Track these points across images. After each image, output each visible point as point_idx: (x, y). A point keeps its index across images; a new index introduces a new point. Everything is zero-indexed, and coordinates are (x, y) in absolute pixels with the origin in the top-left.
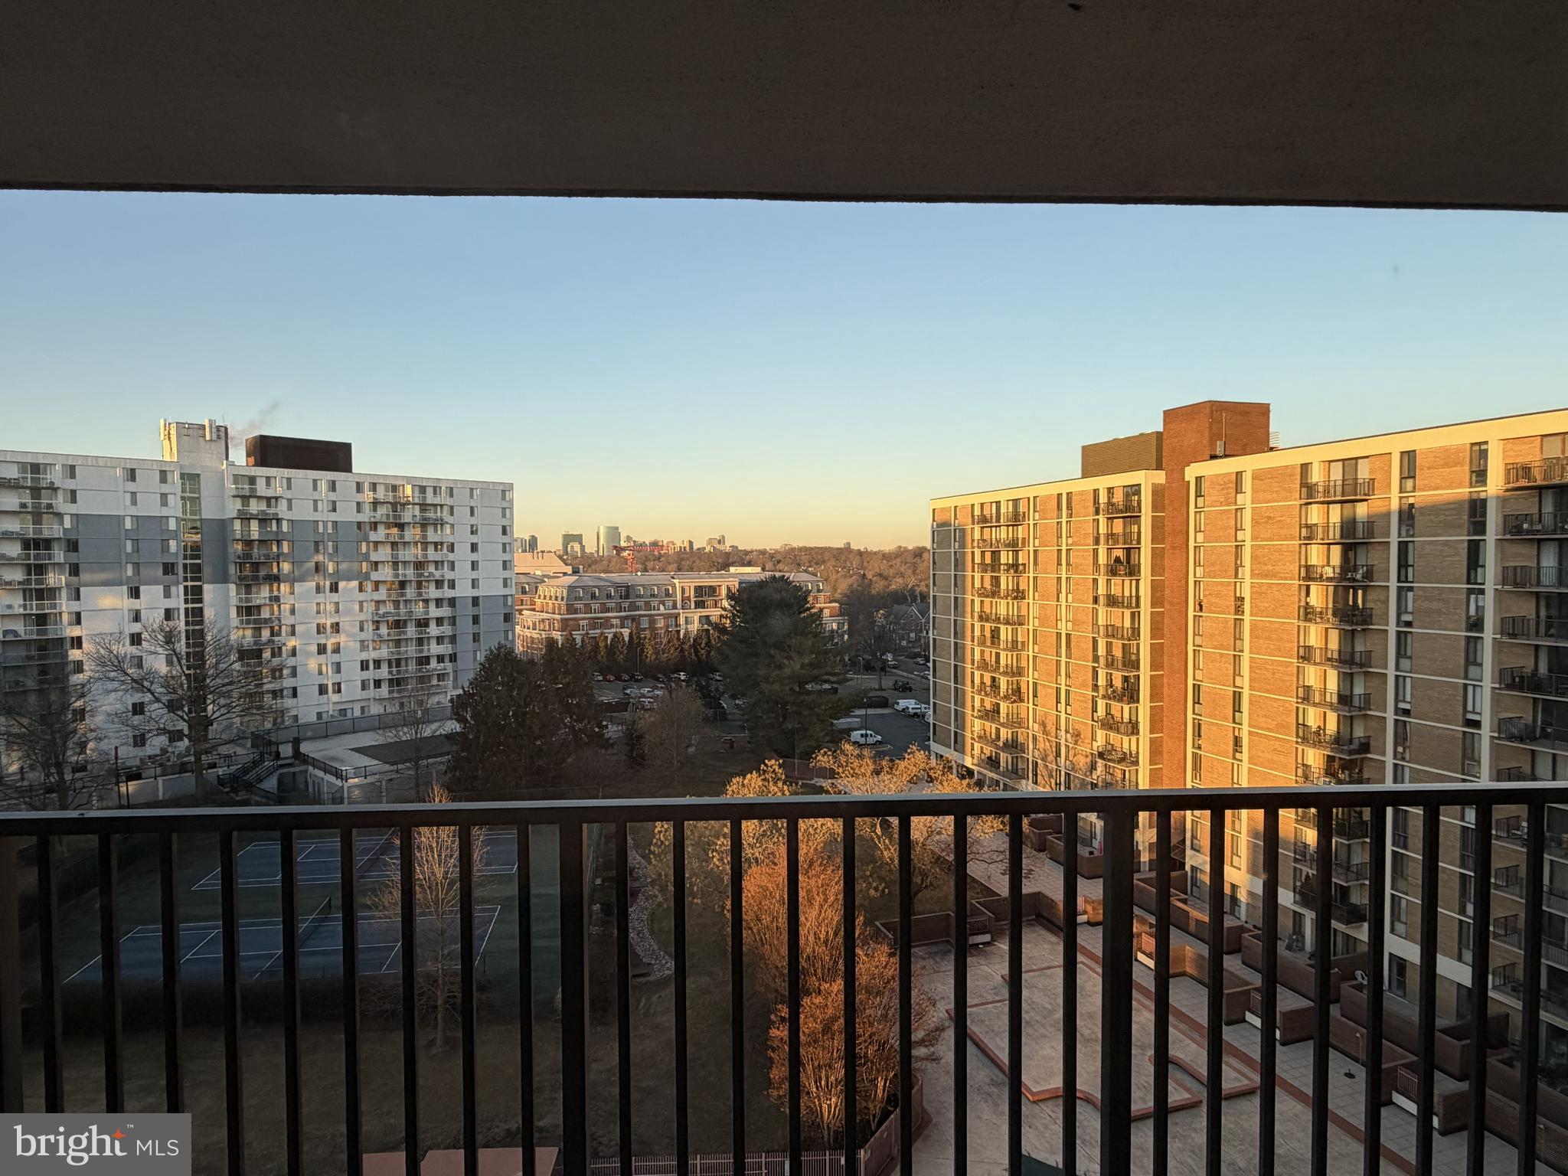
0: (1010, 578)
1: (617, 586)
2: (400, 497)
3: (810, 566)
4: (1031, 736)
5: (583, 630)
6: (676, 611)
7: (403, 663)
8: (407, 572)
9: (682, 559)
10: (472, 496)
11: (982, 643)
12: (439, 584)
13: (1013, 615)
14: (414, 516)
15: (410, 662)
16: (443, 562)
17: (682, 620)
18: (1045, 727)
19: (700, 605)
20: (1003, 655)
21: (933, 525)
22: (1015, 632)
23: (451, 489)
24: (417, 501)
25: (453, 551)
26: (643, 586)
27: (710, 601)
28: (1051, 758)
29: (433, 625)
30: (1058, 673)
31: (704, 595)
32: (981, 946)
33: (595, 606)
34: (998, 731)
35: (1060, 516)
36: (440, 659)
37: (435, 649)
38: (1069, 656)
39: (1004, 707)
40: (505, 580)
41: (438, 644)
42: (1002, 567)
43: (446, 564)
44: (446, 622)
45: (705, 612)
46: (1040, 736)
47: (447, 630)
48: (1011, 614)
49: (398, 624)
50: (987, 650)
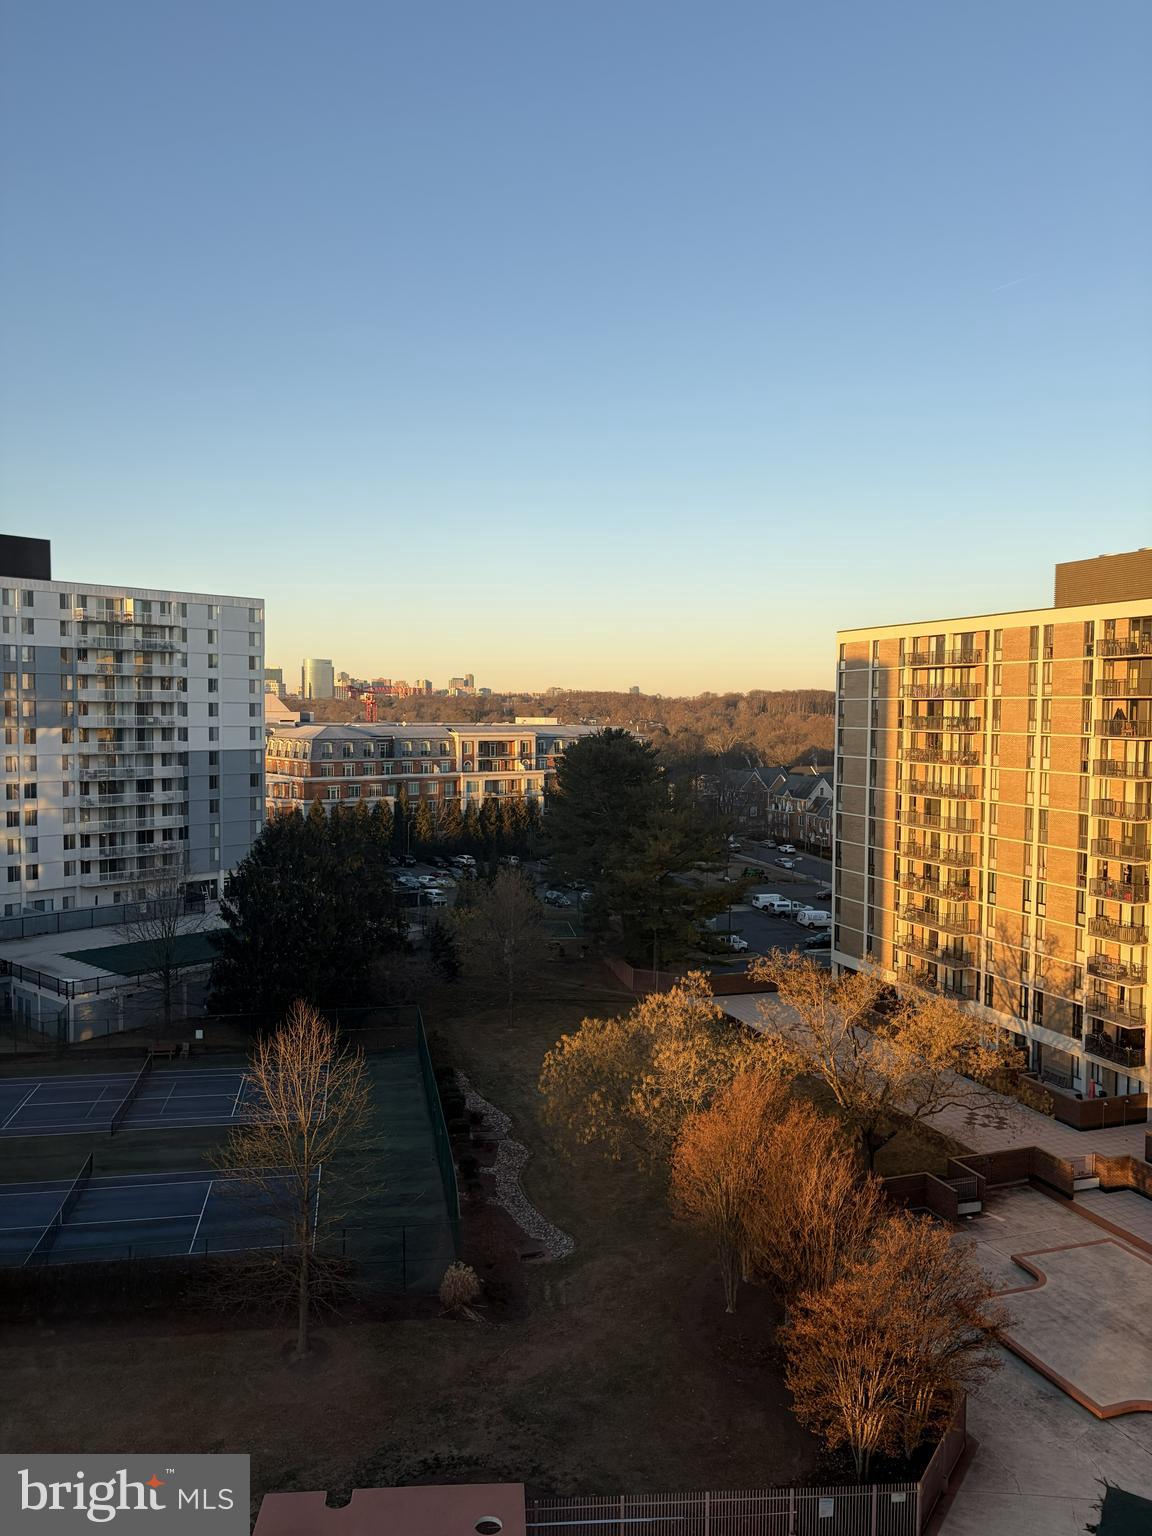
0: (956, 737)
1: (376, 738)
2: (117, 616)
3: (592, 718)
4: (983, 943)
5: (334, 797)
6: (455, 774)
7: (118, 840)
8: (126, 717)
9: (422, 705)
10: (210, 616)
11: (913, 820)
12: (166, 733)
13: (959, 785)
14: (136, 641)
15: (128, 839)
16: (171, 704)
17: (462, 786)
18: (1005, 931)
19: (485, 766)
20: (943, 837)
21: (839, 665)
22: (962, 808)
23: (184, 605)
24: (139, 621)
25: (185, 689)
26: (412, 740)
27: (497, 761)
28: (1013, 971)
29: (158, 787)
30: (1027, 862)
31: (492, 753)
32: (970, 1218)
33: (349, 766)
34: (934, 936)
35: (1033, 656)
36: (167, 834)
37: (159, 821)
38: (1043, 838)
39: (943, 906)
40: (253, 729)
41: (164, 814)
42: (945, 721)
43: (176, 707)
44: (174, 785)
45: (492, 776)
46: (998, 944)
47: (175, 795)
48: (956, 782)
49: (111, 787)
50: (919, 831)
